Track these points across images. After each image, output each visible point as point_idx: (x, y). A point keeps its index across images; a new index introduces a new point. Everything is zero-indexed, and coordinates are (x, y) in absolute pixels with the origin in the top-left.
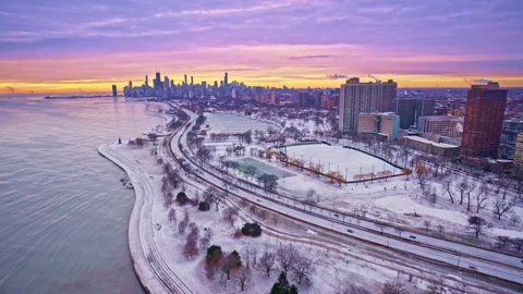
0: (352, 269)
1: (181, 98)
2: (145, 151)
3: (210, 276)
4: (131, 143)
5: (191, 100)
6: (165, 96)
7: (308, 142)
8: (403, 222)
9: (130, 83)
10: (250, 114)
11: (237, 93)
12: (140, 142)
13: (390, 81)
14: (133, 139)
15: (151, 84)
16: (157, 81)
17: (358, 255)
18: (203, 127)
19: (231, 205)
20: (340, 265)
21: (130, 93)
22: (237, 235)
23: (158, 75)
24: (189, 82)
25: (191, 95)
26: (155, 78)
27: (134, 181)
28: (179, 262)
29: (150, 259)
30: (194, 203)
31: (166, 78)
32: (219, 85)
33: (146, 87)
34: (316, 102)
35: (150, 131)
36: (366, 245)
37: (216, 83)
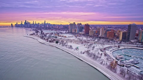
1: (34, 27)
6: (29, 27)
9: (17, 23)
13: (80, 23)
16: (25, 23)
21: (17, 26)
24: (34, 24)
25: (36, 26)
33: (21, 24)
37: (42, 23)
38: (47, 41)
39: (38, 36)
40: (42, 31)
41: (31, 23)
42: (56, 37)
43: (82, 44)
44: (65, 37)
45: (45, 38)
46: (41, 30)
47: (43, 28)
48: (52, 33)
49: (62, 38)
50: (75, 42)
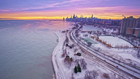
0: (100, 68)
2: (65, 34)
3: (65, 62)
4: (62, 32)
5: (81, 22)
6: (75, 21)
7: (108, 35)
8: (124, 61)
9: (68, 17)
10: (95, 26)
12: (64, 32)
14: (63, 31)
15: (72, 18)
16: (74, 17)
17: (103, 66)
18: (81, 29)
19: (77, 48)
20: (97, 67)
22: (75, 55)
23: (74, 15)
27: (59, 40)
28: (60, 57)
29: (55, 56)
30: (69, 46)
31: (76, 16)
32: (90, 18)
33: (71, 18)
34: (118, 24)
35: (67, 29)
36: (107, 64)
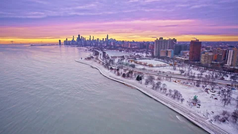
1: (90, 46)
6: (83, 45)
9: (67, 39)
11: (114, 43)
13: (174, 39)
16: (79, 38)
21: (67, 43)
24: (91, 39)
25: (94, 44)
26: (78, 37)
33: (73, 41)
34: (147, 47)
37: (103, 39)
38: (119, 74)
39: (99, 63)
40: (104, 53)
41: (86, 39)
42: (133, 66)
43: (198, 86)
44: (151, 66)
45: (114, 68)
46: (102, 51)
47: (105, 47)
48: (123, 57)
49: (147, 68)
50: (178, 79)
